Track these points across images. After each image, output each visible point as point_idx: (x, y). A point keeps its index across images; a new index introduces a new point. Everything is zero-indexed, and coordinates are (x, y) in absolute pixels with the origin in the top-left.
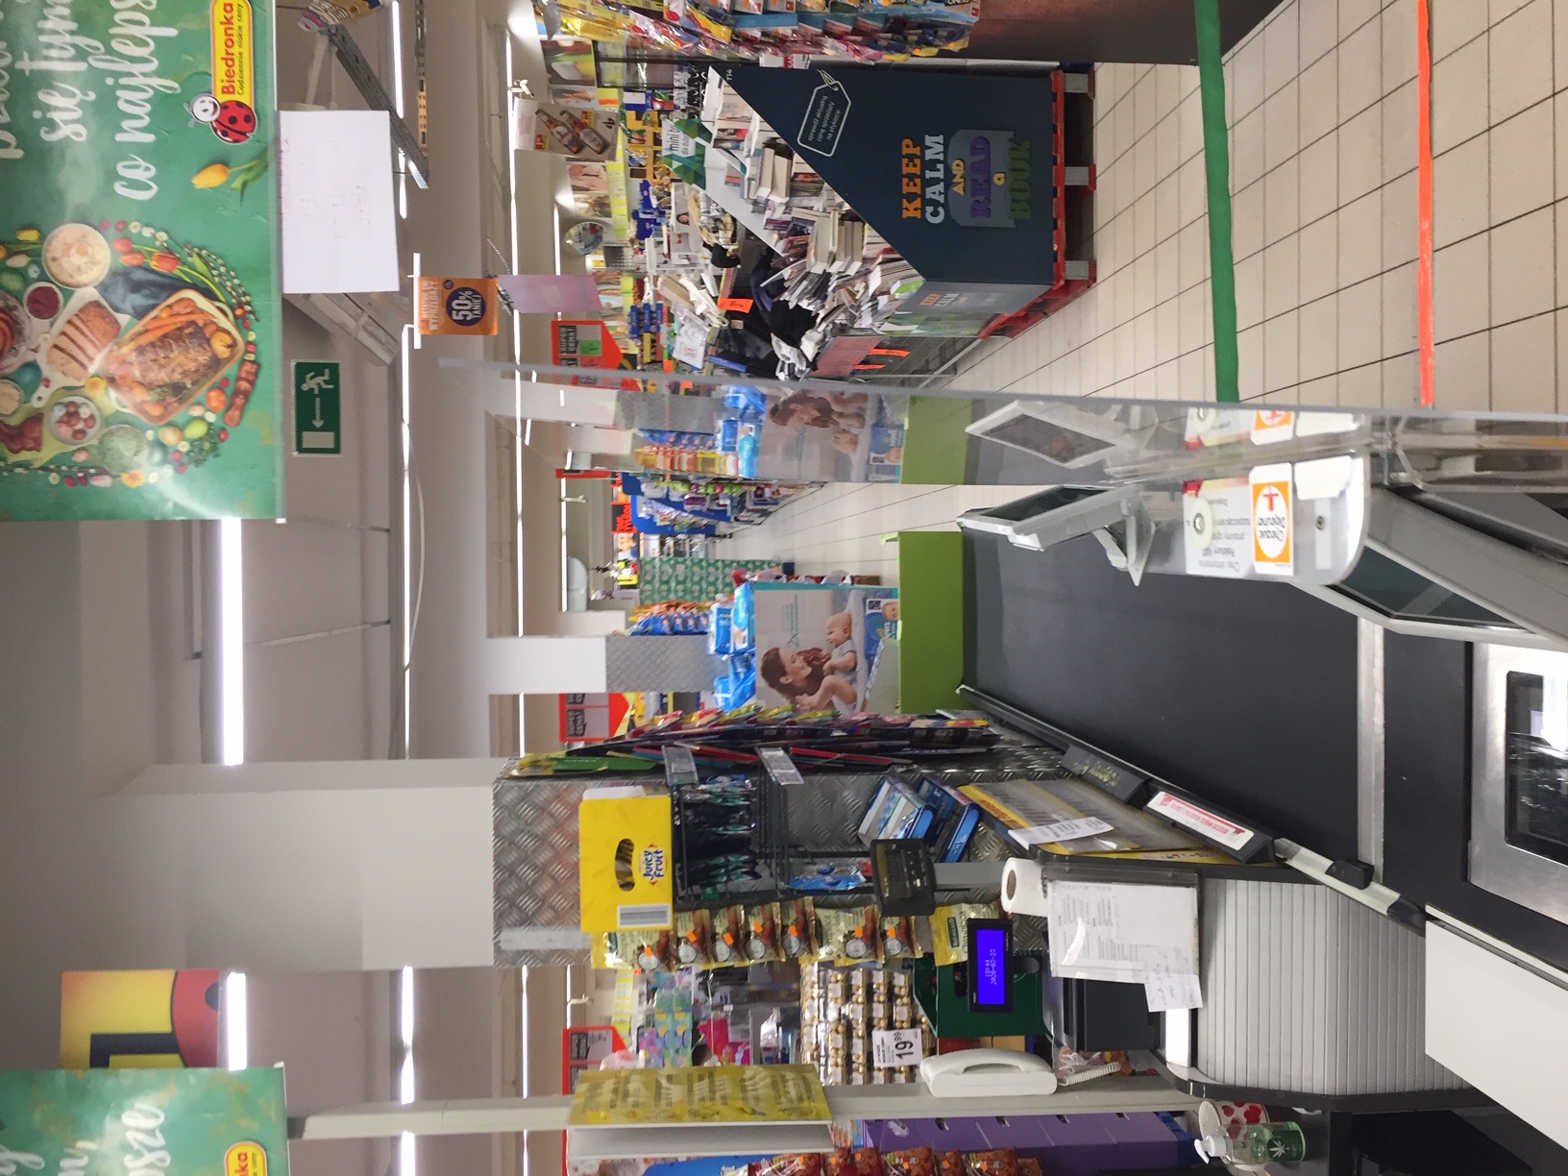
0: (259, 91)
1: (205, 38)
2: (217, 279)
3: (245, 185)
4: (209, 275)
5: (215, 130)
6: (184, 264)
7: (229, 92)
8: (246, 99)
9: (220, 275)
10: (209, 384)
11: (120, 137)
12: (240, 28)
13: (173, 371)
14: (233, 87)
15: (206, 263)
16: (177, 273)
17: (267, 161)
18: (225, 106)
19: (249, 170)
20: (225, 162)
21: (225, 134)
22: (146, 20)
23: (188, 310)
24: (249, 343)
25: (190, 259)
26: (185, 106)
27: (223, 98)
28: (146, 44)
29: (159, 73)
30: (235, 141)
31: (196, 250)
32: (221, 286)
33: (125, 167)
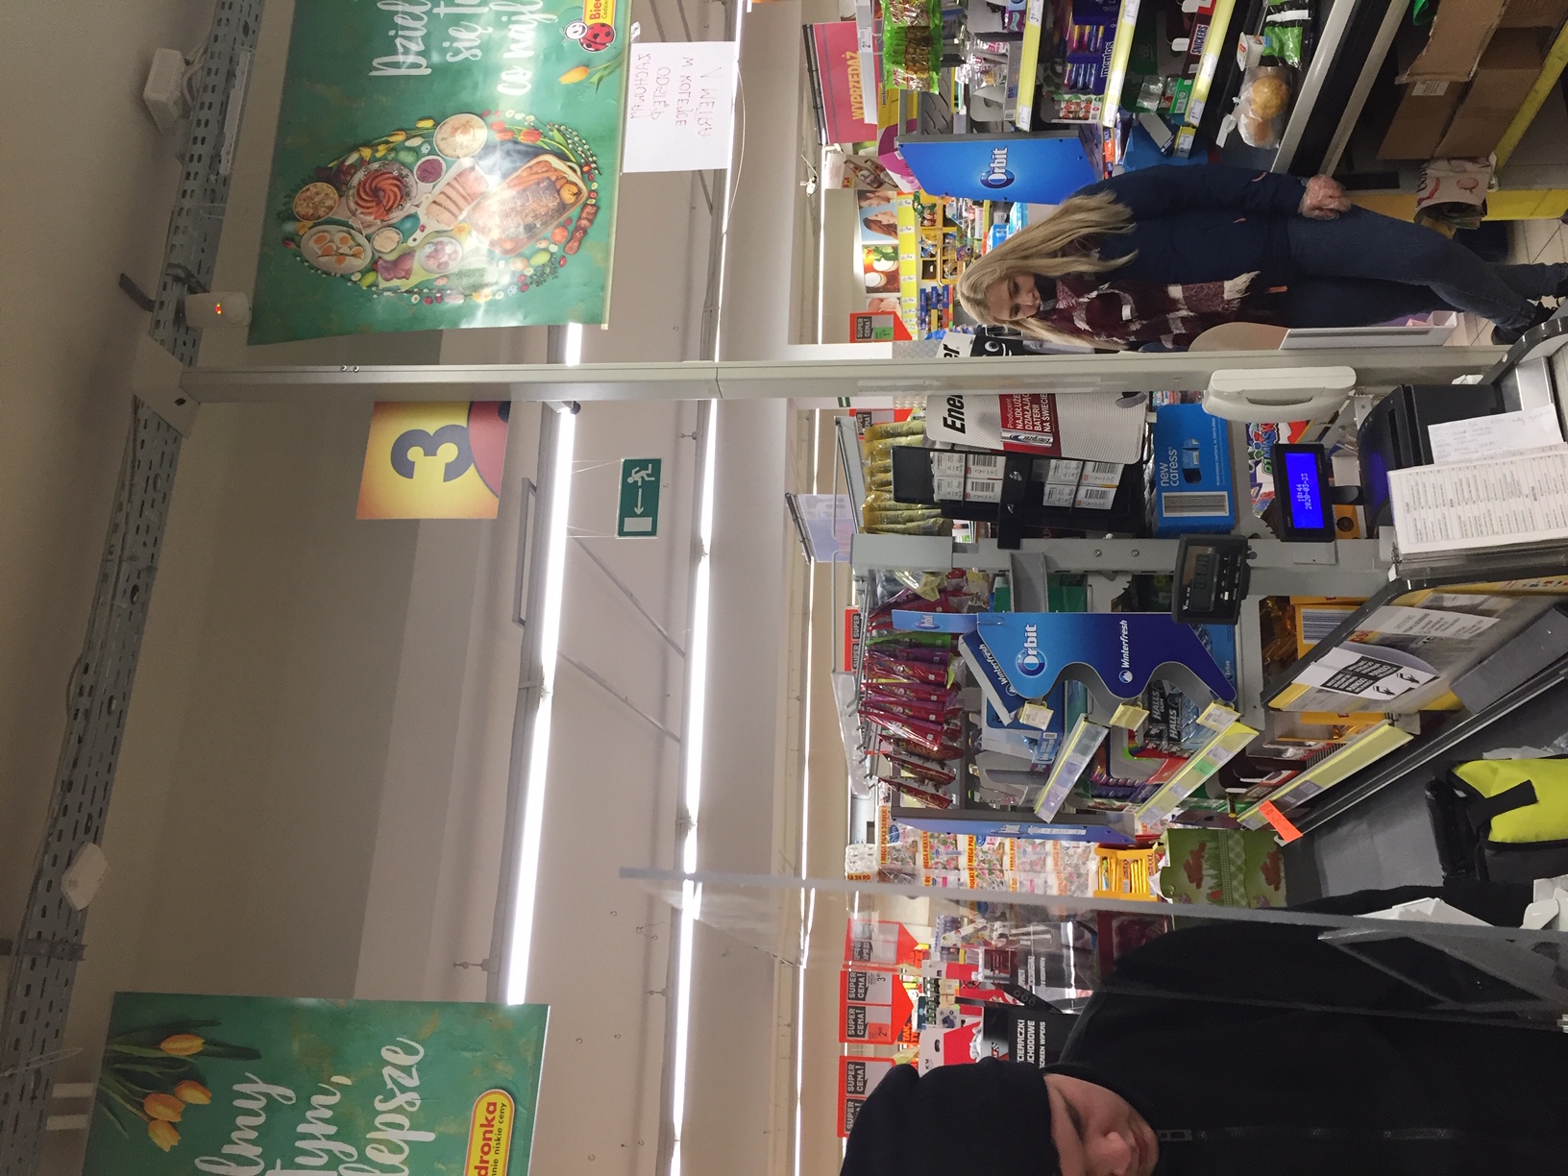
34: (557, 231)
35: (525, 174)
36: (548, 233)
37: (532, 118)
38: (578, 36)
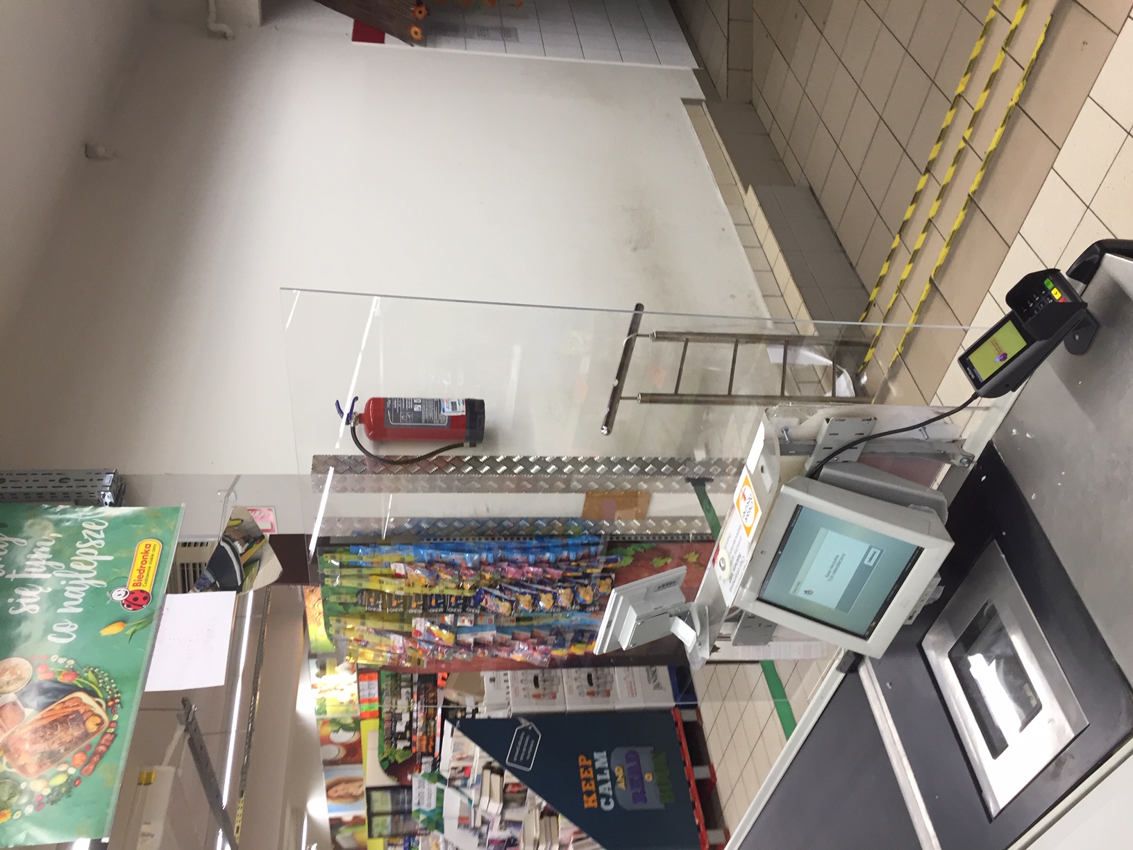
0: (156, 585)
1: (129, 561)
2: (101, 685)
3: (133, 633)
4: (96, 683)
5: (123, 605)
6: (80, 677)
7: (137, 585)
8: (147, 588)
9: (104, 683)
10: (76, 750)
11: (60, 611)
12: (153, 555)
13: (54, 742)
14: (141, 584)
15: (96, 676)
16: (75, 682)
17: (153, 621)
18: (132, 593)
19: (139, 624)
20: (124, 621)
21: (128, 606)
22: (96, 552)
23: (75, 704)
24: (111, 722)
25: (86, 674)
26: (108, 593)
27: (132, 588)
28: (92, 564)
29: (95, 578)
30: (134, 610)
31: (92, 669)
32: (102, 689)
33: (58, 626)
34: (78, 756)
35: (58, 708)
36: (69, 757)
37: (72, 662)
38: (121, 598)
